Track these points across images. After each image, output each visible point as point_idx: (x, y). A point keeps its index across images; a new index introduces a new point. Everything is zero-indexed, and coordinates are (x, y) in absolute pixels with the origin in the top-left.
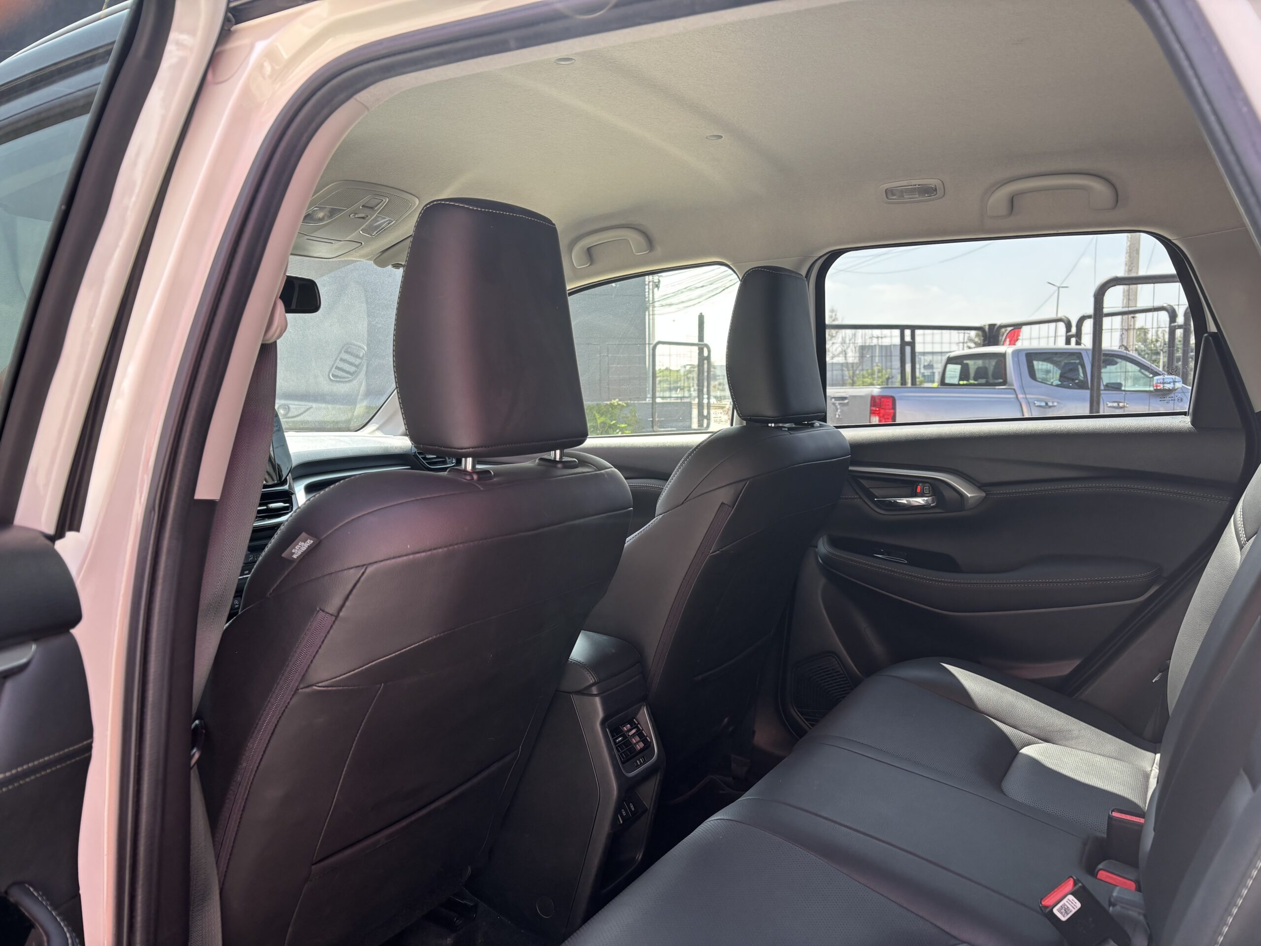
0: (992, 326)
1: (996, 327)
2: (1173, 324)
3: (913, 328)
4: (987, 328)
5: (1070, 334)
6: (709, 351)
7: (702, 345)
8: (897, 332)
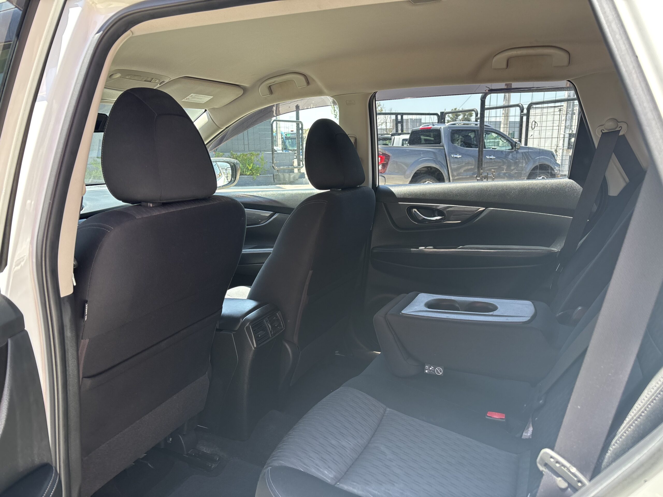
0: (442, 113)
1: (444, 113)
2: (522, 113)
3: (402, 114)
4: (439, 114)
5: (477, 117)
6: (302, 125)
7: (299, 122)
8: (395, 116)
